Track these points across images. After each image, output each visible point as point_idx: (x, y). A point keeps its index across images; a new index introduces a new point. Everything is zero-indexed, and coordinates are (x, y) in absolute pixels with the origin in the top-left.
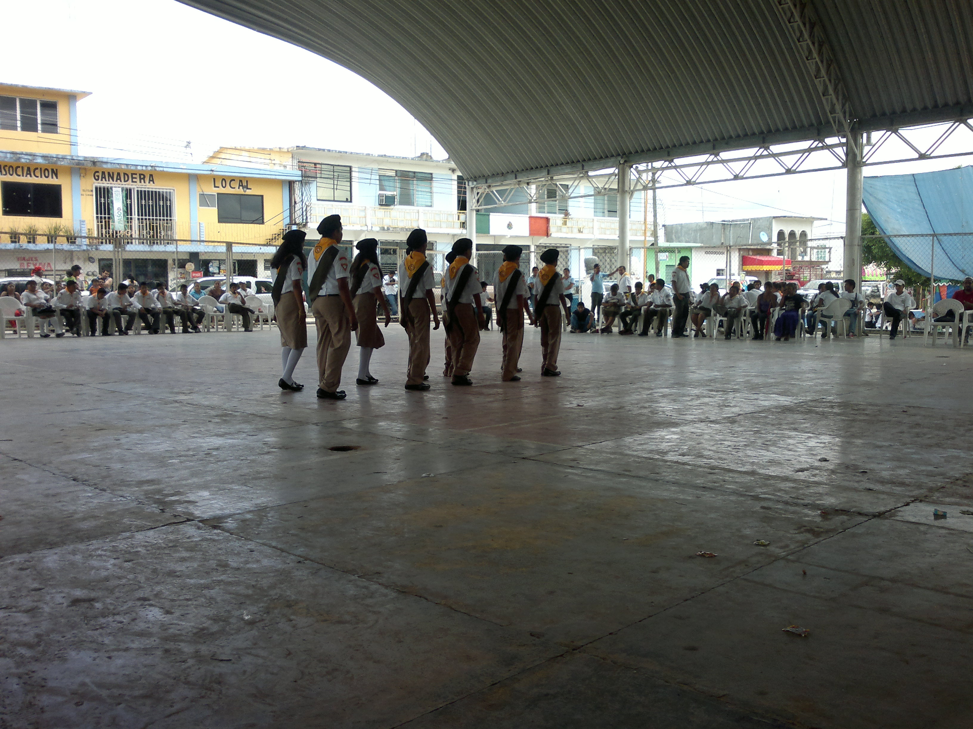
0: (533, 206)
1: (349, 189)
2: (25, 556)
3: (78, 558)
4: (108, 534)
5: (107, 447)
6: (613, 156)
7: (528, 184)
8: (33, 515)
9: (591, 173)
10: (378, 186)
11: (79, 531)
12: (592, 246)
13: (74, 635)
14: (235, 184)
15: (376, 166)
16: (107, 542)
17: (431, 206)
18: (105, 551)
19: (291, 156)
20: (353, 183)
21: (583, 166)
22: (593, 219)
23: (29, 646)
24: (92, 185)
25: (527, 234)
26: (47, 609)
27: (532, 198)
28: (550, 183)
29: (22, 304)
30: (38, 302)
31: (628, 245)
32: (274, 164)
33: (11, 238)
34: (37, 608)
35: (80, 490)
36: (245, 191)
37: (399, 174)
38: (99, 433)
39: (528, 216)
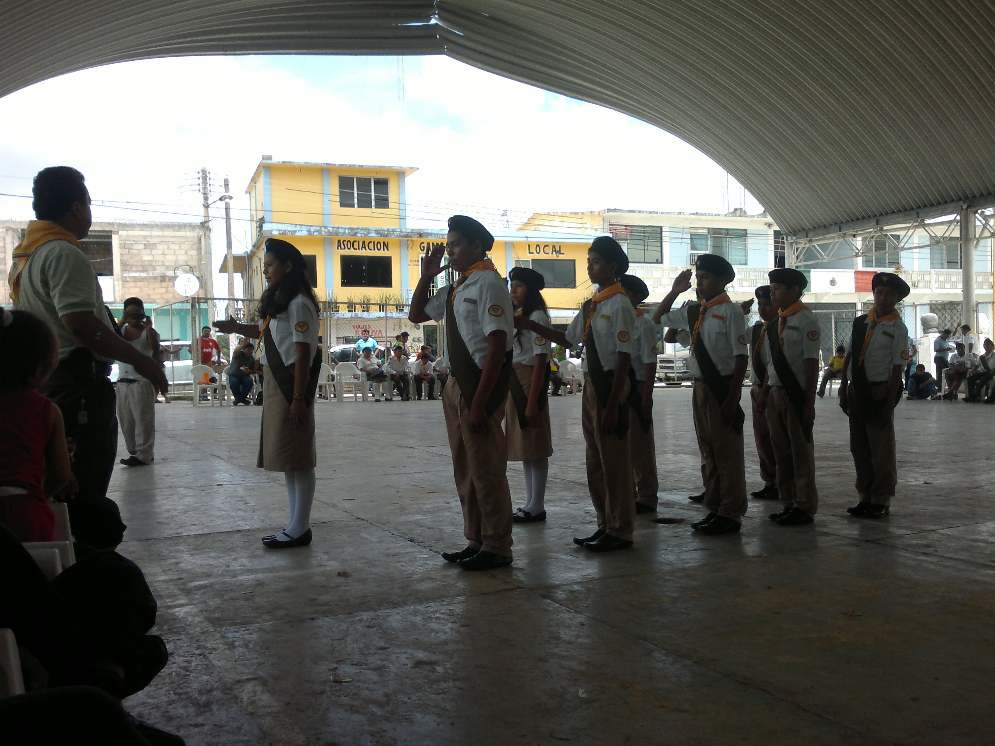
0: (860, 260)
1: (659, 249)
2: (371, 613)
3: (419, 619)
4: (445, 596)
5: (438, 509)
6: (953, 201)
7: (854, 236)
8: (376, 574)
9: (927, 222)
10: (689, 245)
11: (418, 592)
12: (929, 302)
13: (419, 698)
14: (549, 250)
15: (687, 225)
16: (444, 605)
17: (746, 264)
18: (443, 614)
19: (602, 219)
20: (664, 244)
21: (918, 214)
22: (930, 272)
23: (379, 704)
24: (418, 256)
25: (853, 290)
26: (393, 669)
27: (859, 251)
28: (880, 234)
29: (358, 368)
30: (371, 367)
31: (974, 299)
32: (586, 228)
33: (348, 307)
34: (384, 667)
35: (417, 552)
36: (558, 256)
37: (711, 232)
38: (431, 495)
39: (854, 271)
